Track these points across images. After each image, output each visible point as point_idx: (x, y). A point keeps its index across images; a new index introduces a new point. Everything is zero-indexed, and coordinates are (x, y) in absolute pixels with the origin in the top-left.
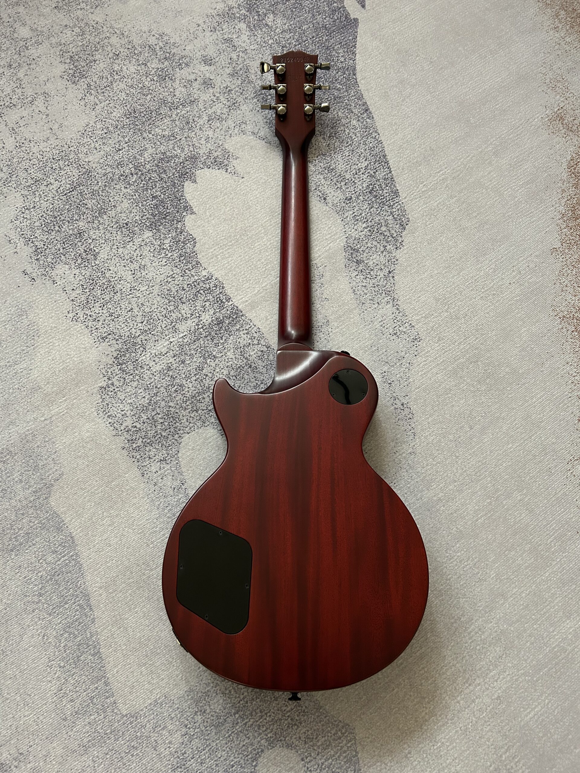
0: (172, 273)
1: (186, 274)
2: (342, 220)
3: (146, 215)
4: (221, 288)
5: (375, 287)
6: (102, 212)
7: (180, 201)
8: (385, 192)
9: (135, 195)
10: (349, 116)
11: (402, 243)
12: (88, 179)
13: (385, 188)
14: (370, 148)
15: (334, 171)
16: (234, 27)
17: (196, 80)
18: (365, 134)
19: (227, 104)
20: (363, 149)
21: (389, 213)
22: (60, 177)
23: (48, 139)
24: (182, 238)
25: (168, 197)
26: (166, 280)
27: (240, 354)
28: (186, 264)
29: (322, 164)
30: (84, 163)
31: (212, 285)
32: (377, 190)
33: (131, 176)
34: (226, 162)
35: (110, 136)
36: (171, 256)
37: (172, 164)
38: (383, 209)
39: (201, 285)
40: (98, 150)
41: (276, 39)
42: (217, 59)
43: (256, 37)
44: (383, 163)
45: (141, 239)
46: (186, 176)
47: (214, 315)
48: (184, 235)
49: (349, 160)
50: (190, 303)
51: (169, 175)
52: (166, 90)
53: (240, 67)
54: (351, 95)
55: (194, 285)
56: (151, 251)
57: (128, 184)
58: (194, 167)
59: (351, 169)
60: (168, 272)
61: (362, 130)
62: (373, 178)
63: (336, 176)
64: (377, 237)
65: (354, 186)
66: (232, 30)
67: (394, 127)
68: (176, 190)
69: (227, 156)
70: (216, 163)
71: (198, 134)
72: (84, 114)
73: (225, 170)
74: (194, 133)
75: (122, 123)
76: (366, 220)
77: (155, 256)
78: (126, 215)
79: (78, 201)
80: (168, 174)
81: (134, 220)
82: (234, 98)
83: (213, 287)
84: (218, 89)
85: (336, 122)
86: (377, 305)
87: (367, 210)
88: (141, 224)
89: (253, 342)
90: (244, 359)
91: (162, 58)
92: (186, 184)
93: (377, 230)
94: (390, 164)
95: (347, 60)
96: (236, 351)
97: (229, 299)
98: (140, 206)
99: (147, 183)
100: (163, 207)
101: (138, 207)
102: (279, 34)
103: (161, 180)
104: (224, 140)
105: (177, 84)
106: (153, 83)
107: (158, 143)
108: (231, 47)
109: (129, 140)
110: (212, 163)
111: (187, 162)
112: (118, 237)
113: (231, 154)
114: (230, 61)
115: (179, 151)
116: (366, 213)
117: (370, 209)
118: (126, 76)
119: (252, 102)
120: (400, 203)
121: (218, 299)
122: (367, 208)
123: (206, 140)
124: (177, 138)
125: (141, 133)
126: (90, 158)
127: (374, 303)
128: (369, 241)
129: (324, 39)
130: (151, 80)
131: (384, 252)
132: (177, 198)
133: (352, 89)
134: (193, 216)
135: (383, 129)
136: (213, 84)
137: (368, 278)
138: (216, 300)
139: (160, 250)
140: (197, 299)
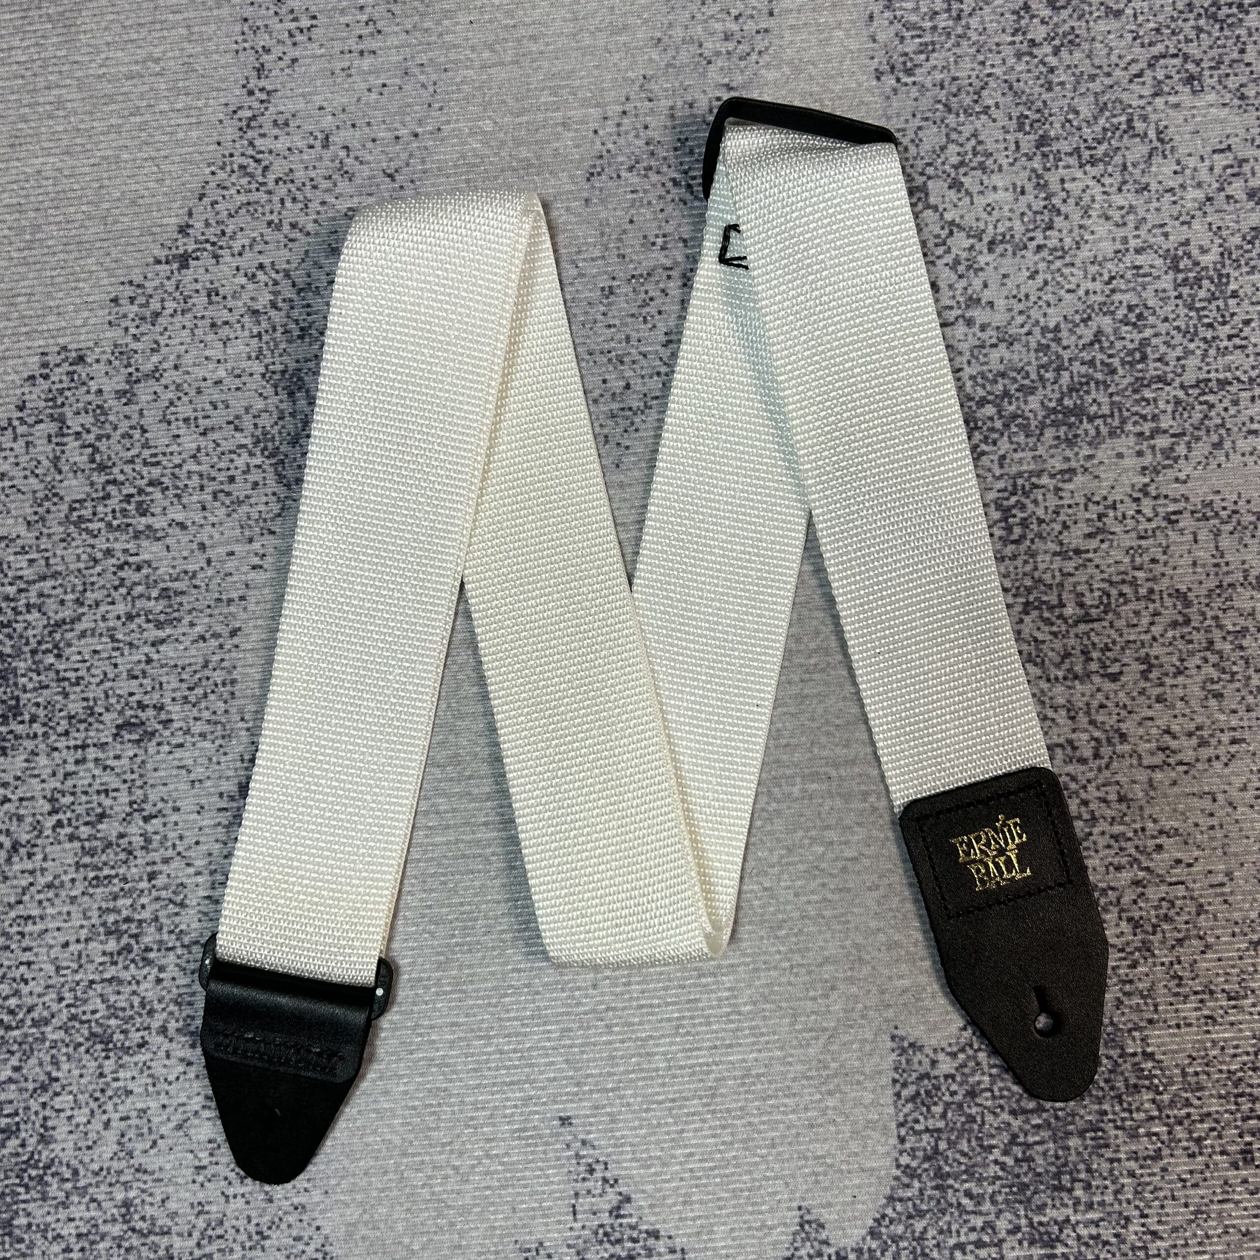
0: (1158, 776)
1: (1097, 734)
5: (293, 226)
7: (936, 1149)
11: (37, 372)
25: (978, 1200)
26: (1206, 753)
27: (1058, 221)
36: (1118, 868)
39: (1058, 645)
47: (1073, 464)
50: (1154, 579)
55: (1090, 659)
56: (1197, 944)
60: (1176, 789)
63: (116, 886)
68: (919, 1225)
76: (127, 573)
77: (1192, 907)
81: (1200, 1160)
88: (1180, 1121)
89: (972, 248)
90: (1055, 186)
92: (855, 1234)
96: (1068, 242)
100: (1029, 1160)
121: (1017, 531)
127: (342, 153)
132: (939, 1174)
137: (294, 285)
138: (1030, 536)
139: (1155, 926)
140: (1111, 583)
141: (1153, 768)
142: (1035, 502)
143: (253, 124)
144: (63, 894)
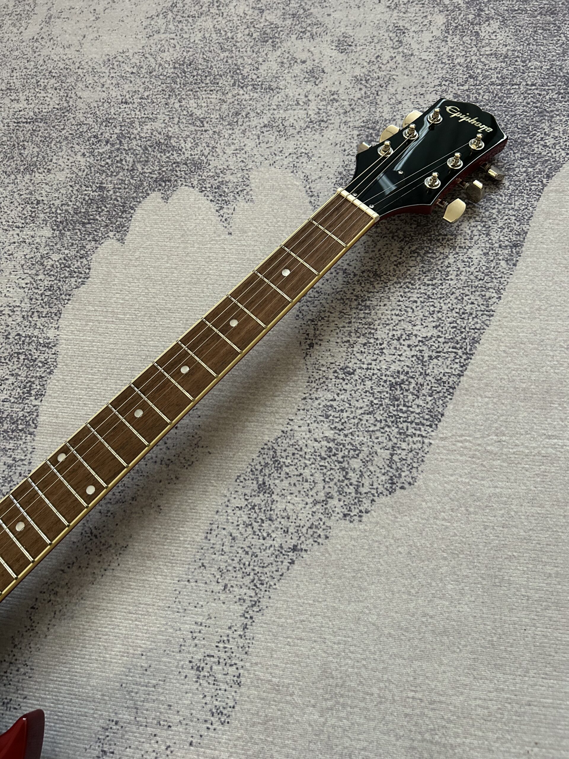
0: (18, 304)
1: (30, 319)
2: (305, 399)
3: (68, 205)
4: (48, 371)
5: (247, 553)
6: (30, 169)
7: (122, 213)
8: (417, 402)
9: (84, 171)
10: (476, 238)
11: (364, 514)
12: (58, 117)
13: (424, 395)
14: (462, 311)
15: (366, 312)
16: (426, 16)
17: (304, 62)
18: (476, 284)
19: (312, 116)
20: (450, 305)
21: (390, 444)
22: (34, 98)
23: (69, 46)
24: (76, 266)
25: (115, 199)
28: (44, 305)
29: (359, 289)
30: (73, 96)
31: (42, 358)
32: (407, 390)
33: (105, 143)
34: (231, 197)
35: (132, 79)
36: (41, 280)
37: (164, 157)
38: (387, 429)
40: (104, 89)
41: (471, 61)
42: (359, 48)
43: (443, 44)
44: (460, 352)
45: (32, 233)
46: (164, 185)
48: (82, 262)
49: (409, 310)
51: (145, 170)
52: (255, 55)
53: (380, 74)
54: (513, 206)
55: (23, 341)
56: (27, 257)
57: (90, 153)
58: (185, 178)
59: (397, 324)
60: (15, 300)
61: (477, 274)
62: (420, 366)
63: (364, 321)
64: (331, 469)
65: (375, 358)
66: (420, 18)
67: (538, 303)
68: (134, 195)
69: (240, 189)
70: (217, 190)
71: (234, 136)
72: (134, 36)
73: (218, 208)
74: (230, 132)
75: (161, 71)
76: (340, 427)
77: (25, 267)
78: (49, 191)
79: (22, 139)
80: (147, 167)
81: (51, 203)
82: (330, 113)
83: (40, 361)
84: (320, 90)
85: (446, 235)
86: (221, 587)
87: (360, 411)
88: (53, 213)
91: (291, 12)
92: (153, 195)
93: (343, 457)
94: (472, 361)
95: (557, 147)
97: (41, 395)
98: (76, 188)
99: (112, 164)
100: (98, 208)
101: (71, 189)
102: (483, 55)
103: (131, 170)
104: (258, 164)
105: (273, 56)
106: (246, 39)
107: (176, 120)
108: (395, 41)
109: (147, 96)
110: (212, 187)
111: (185, 166)
112: (13, 212)
113: (248, 189)
114: (373, 59)
115: (190, 145)
116: (351, 416)
117: (364, 414)
118: (225, 14)
119: (349, 133)
120: (426, 441)
122: (361, 408)
123: (236, 150)
124: (203, 126)
125: (169, 95)
126: (85, 95)
127: (220, 580)
128: (313, 466)
129: (547, 97)
130: (248, 35)
131: (318, 506)
132: (124, 207)
133: (523, 196)
134: (118, 244)
135: (515, 293)
136: (320, 79)
137: (253, 528)
138: (25, 383)
139: (37, 262)
140: (7, 363)
141: (19, 306)
142: (19, 393)
143: (253, 603)
144: (383, 322)
